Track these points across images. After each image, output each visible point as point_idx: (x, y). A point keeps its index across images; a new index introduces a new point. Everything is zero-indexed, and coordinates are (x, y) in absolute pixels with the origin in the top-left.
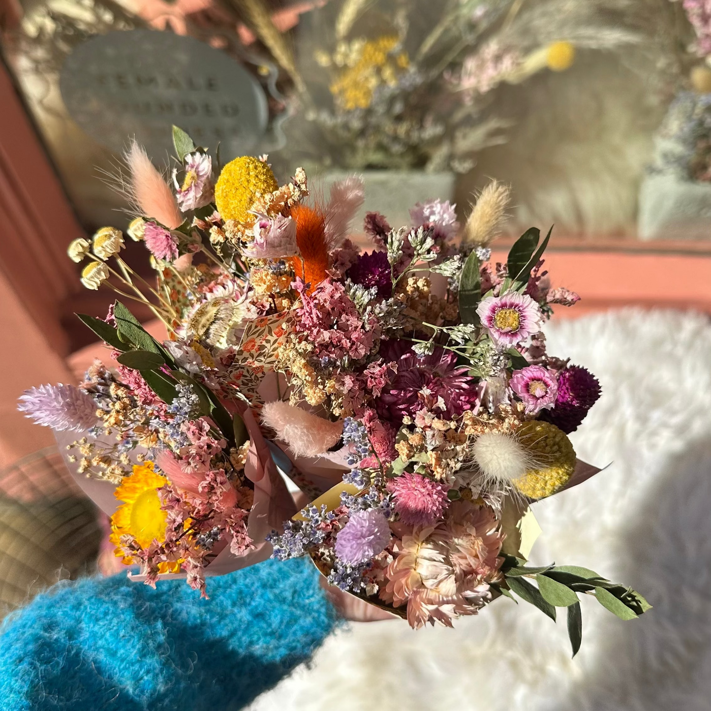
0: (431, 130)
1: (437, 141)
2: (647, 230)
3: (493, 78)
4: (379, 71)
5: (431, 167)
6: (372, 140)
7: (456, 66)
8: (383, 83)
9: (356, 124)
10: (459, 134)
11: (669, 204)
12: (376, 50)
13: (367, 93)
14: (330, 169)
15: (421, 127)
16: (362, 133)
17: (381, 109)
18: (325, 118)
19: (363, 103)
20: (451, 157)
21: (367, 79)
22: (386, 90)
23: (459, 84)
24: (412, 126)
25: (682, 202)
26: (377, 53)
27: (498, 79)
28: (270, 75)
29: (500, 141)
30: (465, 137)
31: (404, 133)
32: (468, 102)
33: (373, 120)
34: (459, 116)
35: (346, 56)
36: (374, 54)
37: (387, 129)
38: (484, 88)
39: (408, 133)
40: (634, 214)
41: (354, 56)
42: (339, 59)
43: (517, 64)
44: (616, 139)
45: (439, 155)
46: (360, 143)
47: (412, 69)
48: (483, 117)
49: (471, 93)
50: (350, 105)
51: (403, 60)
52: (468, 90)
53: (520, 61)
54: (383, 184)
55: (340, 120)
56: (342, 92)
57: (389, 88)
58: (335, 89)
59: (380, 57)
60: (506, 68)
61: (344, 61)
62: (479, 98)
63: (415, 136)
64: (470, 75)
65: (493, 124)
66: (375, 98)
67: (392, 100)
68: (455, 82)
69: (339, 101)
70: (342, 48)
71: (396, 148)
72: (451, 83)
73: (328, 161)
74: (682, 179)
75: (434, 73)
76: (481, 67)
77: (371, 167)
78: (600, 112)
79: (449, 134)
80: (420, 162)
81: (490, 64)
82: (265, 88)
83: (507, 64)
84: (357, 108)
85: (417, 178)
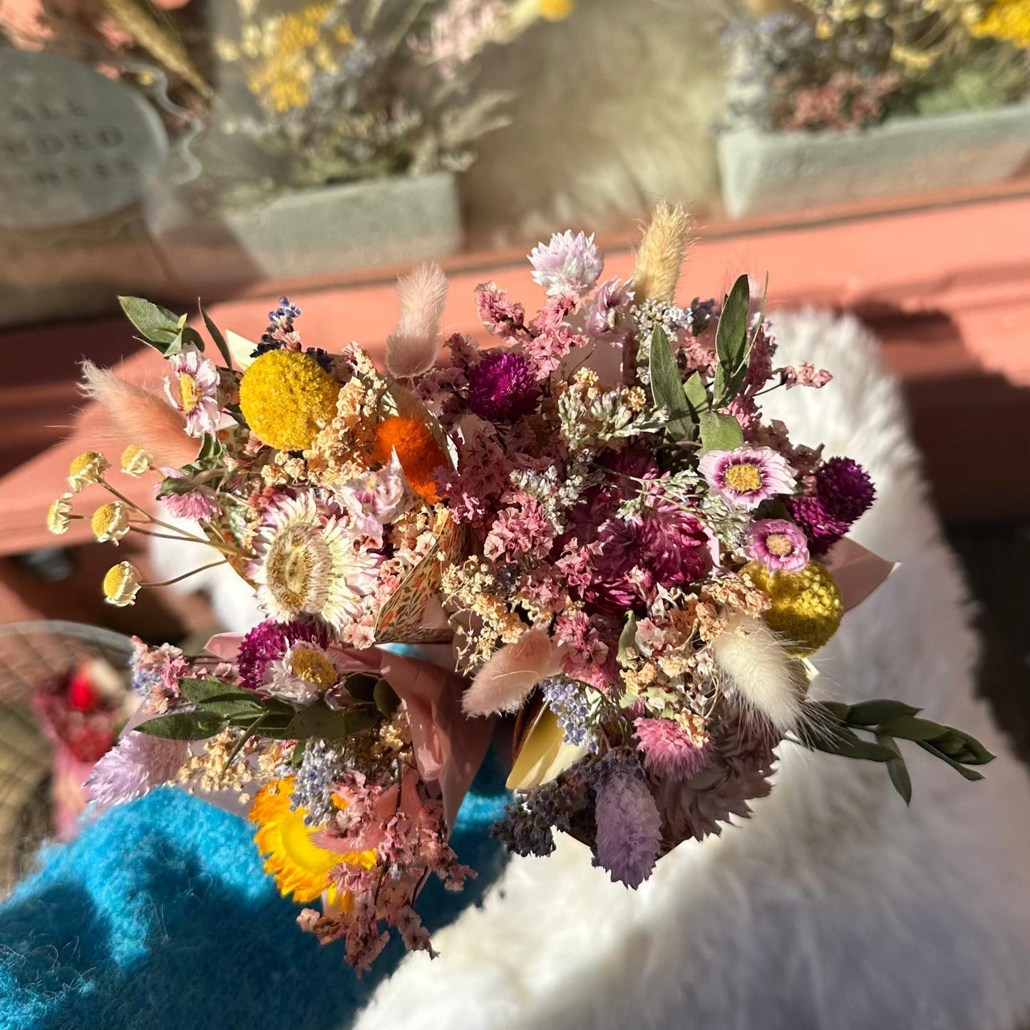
0: (404, 122)
1: (415, 135)
2: (736, 203)
3: (473, 40)
4: (310, 53)
5: (416, 170)
6: (327, 145)
7: (422, 28)
8: (319, 70)
9: (295, 130)
10: (447, 119)
11: (755, 166)
12: (303, 24)
13: (302, 86)
14: (276, 191)
15: (390, 118)
16: (307, 140)
17: (326, 105)
18: (249, 126)
19: (300, 100)
20: (441, 151)
21: (296, 68)
22: (326, 79)
23: (430, 54)
24: (376, 120)
25: (770, 162)
26: (305, 30)
27: (481, 40)
28: (155, 84)
29: (502, 122)
30: (455, 120)
31: (366, 130)
32: (448, 74)
33: (319, 120)
34: (440, 95)
35: (259, 42)
36: (301, 30)
37: (341, 129)
38: (465, 54)
39: (372, 129)
40: (716, 182)
41: (269, 42)
42: (249, 47)
43: (501, 18)
44: (671, 85)
45: (424, 151)
46: (311, 153)
47: (359, 45)
48: (474, 91)
49: (449, 63)
50: (281, 105)
51: (344, 34)
52: (444, 60)
53: (505, 11)
54: (356, 200)
55: (271, 127)
56: (267, 88)
57: (328, 75)
58: (255, 86)
59: (311, 35)
60: (488, 25)
61: (258, 50)
62: (462, 69)
63: (383, 132)
64: (443, 37)
65: (489, 100)
66: (313, 90)
67: (339, 91)
68: (425, 50)
69: (265, 103)
70: (251, 33)
71: (361, 152)
72: (420, 53)
73: (269, 183)
74: (765, 130)
75: (391, 43)
76: (456, 26)
77: (332, 181)
78: (644, 52)
79: (432, 122)
80: (401, 164)
81: (466, 22)
82: (153, 101)
83: (488, 19)
84: (291, 108)
85: (401, 186)
